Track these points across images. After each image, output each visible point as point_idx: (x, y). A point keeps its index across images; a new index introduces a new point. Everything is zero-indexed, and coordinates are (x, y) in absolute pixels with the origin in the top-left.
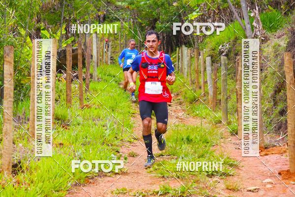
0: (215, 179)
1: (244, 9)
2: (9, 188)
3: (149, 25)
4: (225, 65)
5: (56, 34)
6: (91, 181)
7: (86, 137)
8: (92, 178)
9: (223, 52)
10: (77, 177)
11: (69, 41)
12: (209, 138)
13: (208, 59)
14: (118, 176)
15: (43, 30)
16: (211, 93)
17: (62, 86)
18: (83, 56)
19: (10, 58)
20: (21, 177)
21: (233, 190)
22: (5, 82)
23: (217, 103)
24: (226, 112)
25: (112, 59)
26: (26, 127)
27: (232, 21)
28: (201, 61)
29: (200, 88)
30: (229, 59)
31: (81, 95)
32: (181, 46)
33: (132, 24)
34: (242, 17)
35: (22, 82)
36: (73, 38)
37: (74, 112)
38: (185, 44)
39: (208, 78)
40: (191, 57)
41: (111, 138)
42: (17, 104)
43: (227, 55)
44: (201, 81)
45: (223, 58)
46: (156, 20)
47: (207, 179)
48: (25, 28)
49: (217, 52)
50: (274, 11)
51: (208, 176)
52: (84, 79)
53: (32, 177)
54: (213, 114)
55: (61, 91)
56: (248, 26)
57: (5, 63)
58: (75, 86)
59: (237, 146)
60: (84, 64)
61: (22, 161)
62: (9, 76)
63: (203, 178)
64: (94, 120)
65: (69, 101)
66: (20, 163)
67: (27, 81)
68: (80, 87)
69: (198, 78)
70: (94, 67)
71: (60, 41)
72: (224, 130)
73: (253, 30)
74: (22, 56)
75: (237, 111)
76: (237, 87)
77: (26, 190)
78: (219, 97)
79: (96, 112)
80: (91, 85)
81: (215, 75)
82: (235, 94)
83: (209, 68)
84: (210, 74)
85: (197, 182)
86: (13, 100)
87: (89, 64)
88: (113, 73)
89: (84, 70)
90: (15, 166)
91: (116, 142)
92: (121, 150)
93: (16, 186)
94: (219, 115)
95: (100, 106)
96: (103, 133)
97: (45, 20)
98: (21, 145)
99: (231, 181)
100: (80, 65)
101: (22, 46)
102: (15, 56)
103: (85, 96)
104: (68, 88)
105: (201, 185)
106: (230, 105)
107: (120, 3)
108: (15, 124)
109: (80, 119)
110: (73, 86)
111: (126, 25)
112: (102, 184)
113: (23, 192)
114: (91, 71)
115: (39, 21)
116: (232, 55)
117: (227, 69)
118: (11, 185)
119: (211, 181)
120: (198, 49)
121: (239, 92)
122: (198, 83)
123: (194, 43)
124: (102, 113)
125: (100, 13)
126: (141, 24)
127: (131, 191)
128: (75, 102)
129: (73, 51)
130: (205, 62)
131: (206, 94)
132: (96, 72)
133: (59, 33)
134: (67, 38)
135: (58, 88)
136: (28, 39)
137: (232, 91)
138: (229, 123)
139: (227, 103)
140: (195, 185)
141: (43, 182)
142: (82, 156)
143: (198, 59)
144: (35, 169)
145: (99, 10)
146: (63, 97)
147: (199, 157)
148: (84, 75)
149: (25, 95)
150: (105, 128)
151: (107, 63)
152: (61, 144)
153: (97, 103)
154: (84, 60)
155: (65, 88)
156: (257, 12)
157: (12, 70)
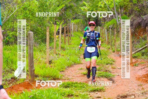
0: (108, 65)
1: (116, 15)
2: (48, 68)
3: (88, 20)
4: (111, 32)
5: (61, 23)
6: (72, 66)
7: (70, 53)
8: (72, 65)
9: (110, 28)
10: (68, 65)
11: (65, 25)
12: (106, 53)
13: (106, 30)
14: (80, 65)
15: (57, 22)
16: (107, 40)
17: (63, 38)
18: (69, 29)
19: (48, 30)
20: (52, 65)
21: (114, 68)
22: (47, 37)
23: (109, 43)
24: (111, 46)
25: (77, 30)
26: (53, 50)
27: (113, 19)
28: (104, 31)
29: (104, 38)
30: (112, 30)
31: (69, 41)
32: (98, 26)
33: (83, 20)
34: (116, 17)
35: (51, 37)
36: (66, 24)
37: (66, 46)
38: (99, 25)
39: (106, 35)
40: (101, 29)
41: (78, 53)
42: (50, 44)
43: (111, 29)
44: (104, 36)
45: (110, 30)
46: (90, 18)
47: (106, 65)
48: (52, 21)
49: (108, 28)
50: (125, 16)
51: (106, 64)
52: (69, 36)
53: (55, 65)
54: (107, 46)
55: (63, 40)
56: (118, 20)
57: (47, 32)
58: (67, 38)
59: (115, 56)
60: (69, 32)
61: (52, 60)
62: (48, 35)
63: (105, 65)
64: (72, 48)
65: (65, 42)
66: (51, 61)
67: (53, 37)
68: (68, 39)
69: (103, 35)
70: (72, 32)
71: (62, 25)
72: (111, 51)
73: (119, 21)
74: (51, 30)
75: (114, 45)
76: (115, 38)
77: (53, 68)
78: (109, 41)
79: (73, 46)
80: (71, 38)
81: (108, 35)
82: (114, 40)
83: (106, 33)
84: (107, 34)
85: (103, 66)
86: (49, 42)
87: (71, 32)
88: (78, 34)
89: (69, 33)
90: (50, 62)
91: (79, 55)
92: (80, 57)
93: (50, 67)
94: (109, 46)
95: (74, 44)
96: (75, 52)
97: (57, 19)
98: (51, 55)
99: (113, 66)
100: (68, 32)
101: (51, 27)
102: (50, 30)
103: (70, 41)
104: (65, 39)
105: (104, 67)
106: (112, 43)
107: (80, 14)
108: (50, 49)
109: (68, 48)
110: (66, 38)
111: (81, 20)
112: (75, 67)
113: (52, 69)
114: (71, 34)
115: (56, 19)
116: (113, 29)
117: (111, 33)
118: (49, 67)
119: (107, 66)
120: (103, 27)
121: (115, 40)
122: (103, 37)
123: (102, 25)
124: (75, 46)
125: (74, 17)
126: (86, 20)
127: (84, 69)
128: (67, 43)
129: (66, 28)
130: (105, 31)
131: (105, 40)
132: (73, 34)
133: (62, 23)
134: (64, 24)
135: (62, 39)
136: (53, 25)
137: (113, 39)
138: (112, 49)
139: (111, 43)
140: (103, 67)
141: (58, 66)
142: (69, 59)
143: (103, 30)
144: (56, 62)
145: (73, 16)
146: (63, 41)
147: (104, 59)
148: (69, 35)
149: (52, 41)
150: (76, 50)
151: (76, 31)
152: (63, 55)
153: (73, 43)
154: (69, 30)
155: (64, 39)
156: (120, 16)
157: (49, 33)
